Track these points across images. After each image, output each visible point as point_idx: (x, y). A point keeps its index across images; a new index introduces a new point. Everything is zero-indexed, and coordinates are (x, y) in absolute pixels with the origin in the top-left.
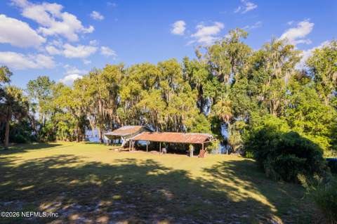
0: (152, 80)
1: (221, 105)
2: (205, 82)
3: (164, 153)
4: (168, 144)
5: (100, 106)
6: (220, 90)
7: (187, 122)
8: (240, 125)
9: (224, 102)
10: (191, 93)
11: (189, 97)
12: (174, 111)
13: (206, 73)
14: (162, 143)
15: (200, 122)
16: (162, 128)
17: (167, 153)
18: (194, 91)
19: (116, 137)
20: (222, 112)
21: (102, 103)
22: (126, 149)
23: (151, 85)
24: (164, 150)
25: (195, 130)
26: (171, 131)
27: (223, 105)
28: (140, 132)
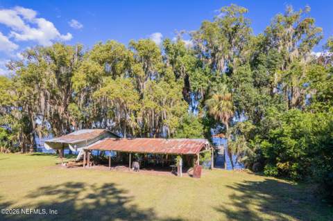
0: (120, 65)
1: (217, 99)
2: (193, 71)
3: (136, 169)
4: (142, 155)
5: (43, 100)
6: (214, 80)
7: (171, 122)
8: (245, 128)
9: (222, 95)
10: (175, 83)
11: (172, 88)
12: (151, 104)
13: (194, 59)
14: (133, 154)
15: (188, 123)
16: (134, 133)
17: (141, 168)
18: (178, 80)
19: (65, 146)
20: (219, 109)
21: (46, 95)
22: (79, 164)
23: (119, 72)
24: (137, 164)
25: (180, 135)
26: (146, 137)
27: (220, 99)
28: (101, 137)
